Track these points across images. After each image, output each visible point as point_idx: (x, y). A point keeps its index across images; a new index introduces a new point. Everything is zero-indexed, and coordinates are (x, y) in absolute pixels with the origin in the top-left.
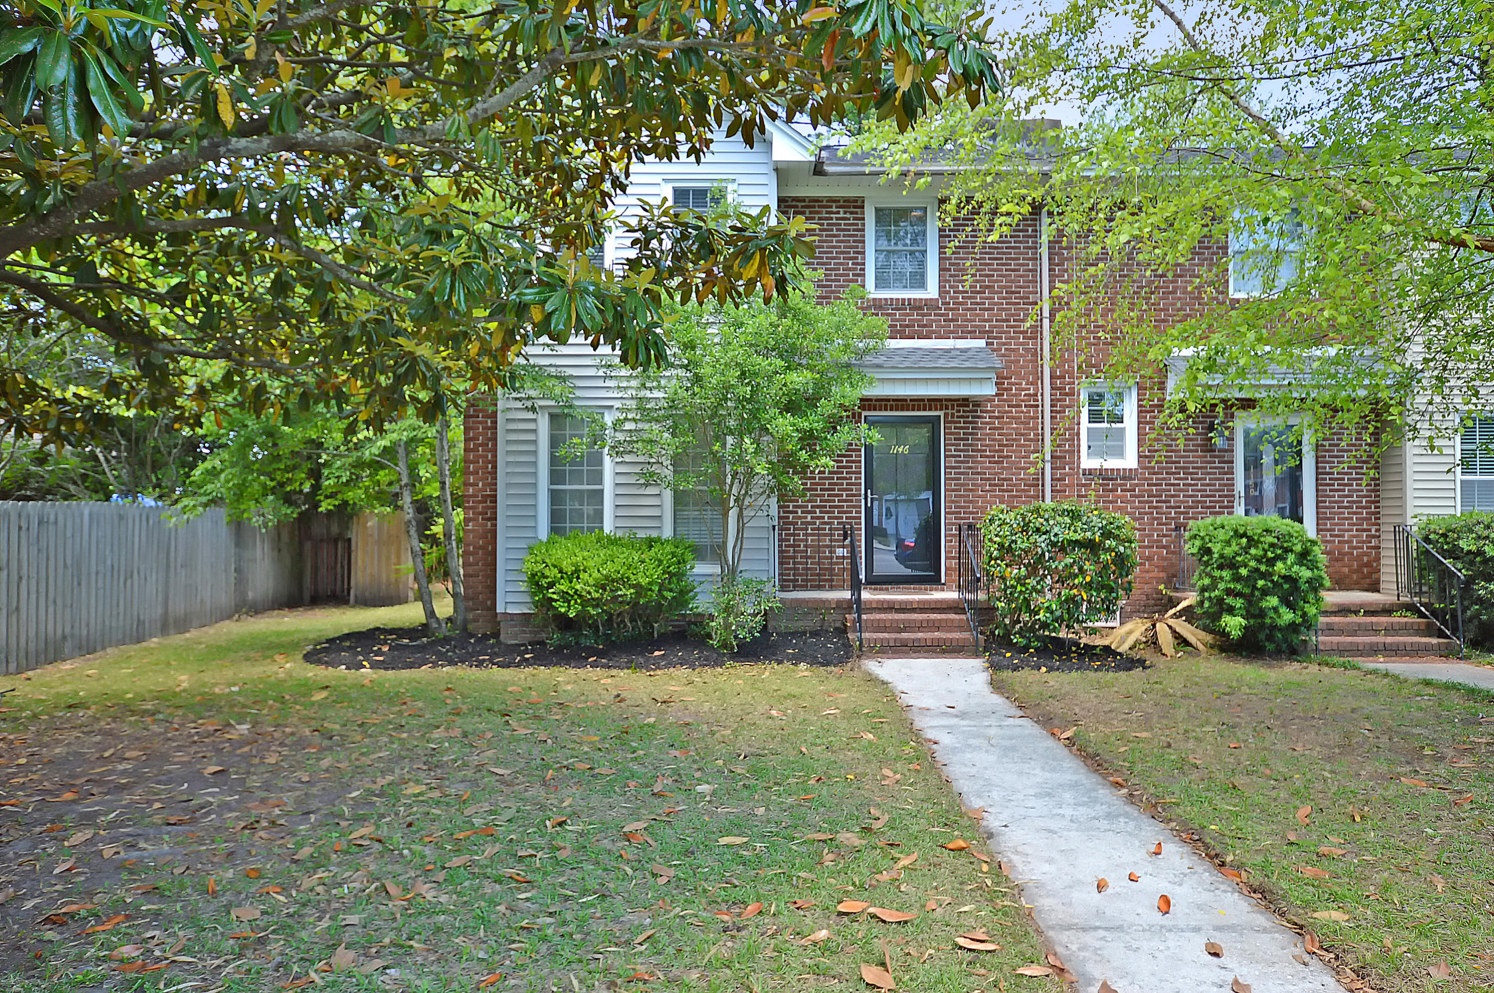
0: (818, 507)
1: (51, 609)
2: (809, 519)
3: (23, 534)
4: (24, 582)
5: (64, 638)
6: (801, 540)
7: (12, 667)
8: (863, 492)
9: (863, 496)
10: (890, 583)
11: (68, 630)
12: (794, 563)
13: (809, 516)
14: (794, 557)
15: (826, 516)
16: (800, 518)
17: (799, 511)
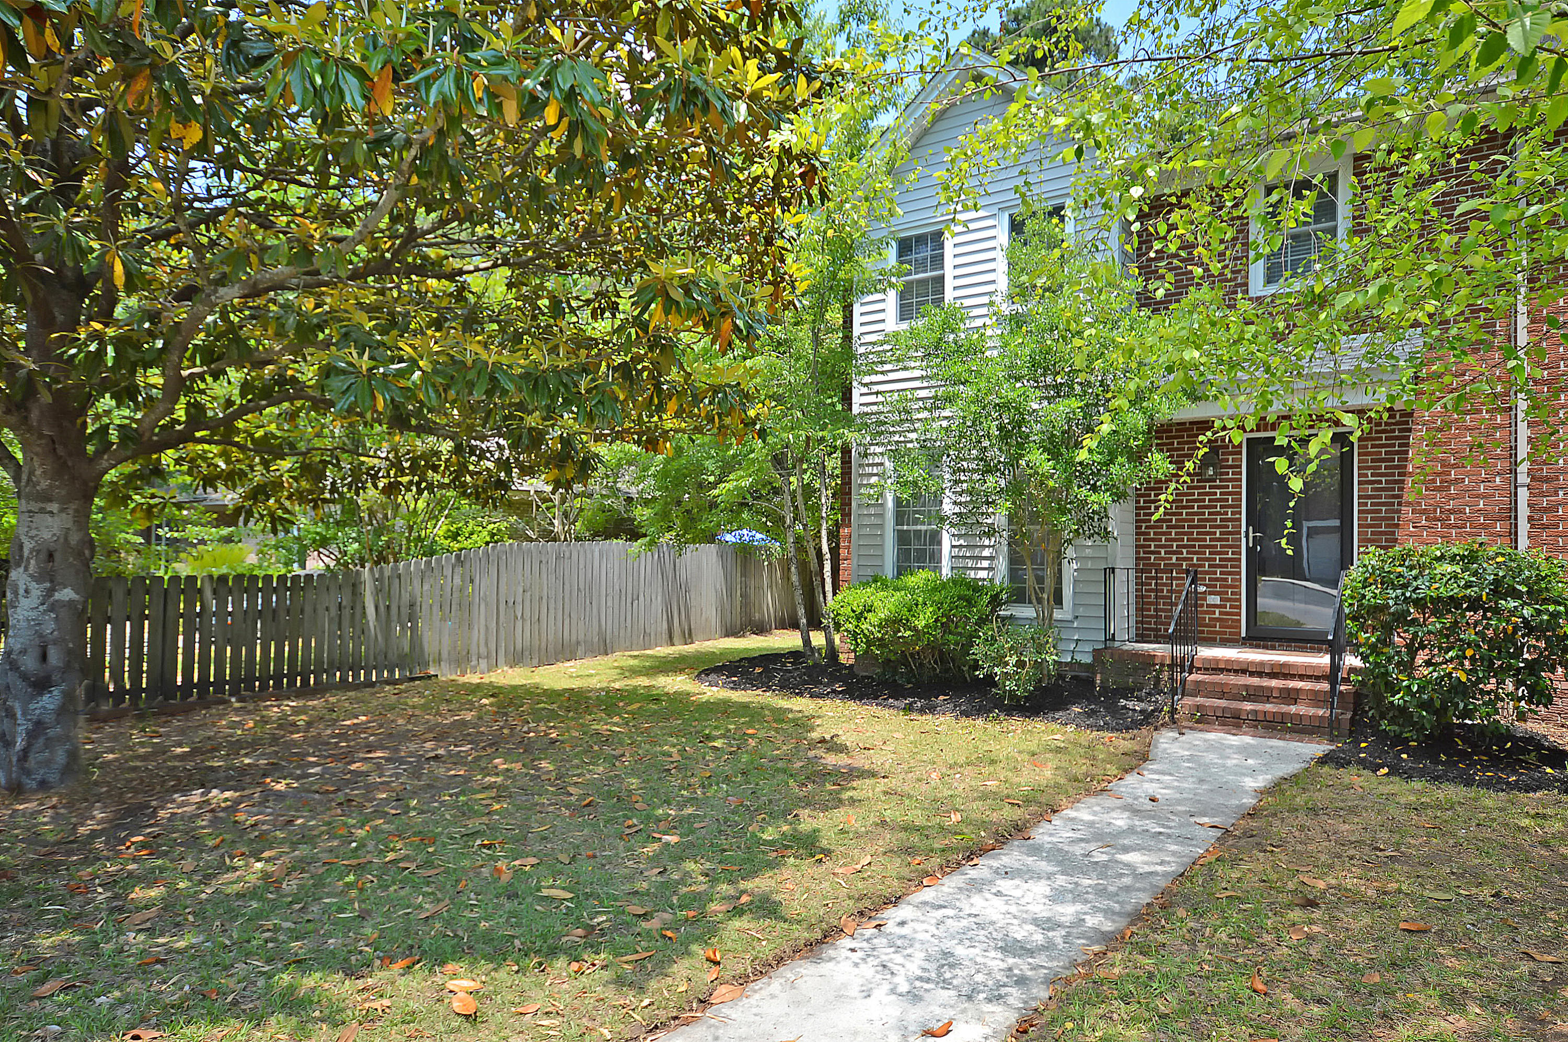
0: (1185, 547)
1: (567, 622)
2: (1174, 561)
3: (543, 566)
4: (544, 601)
5: (578, 643)
6: (1165, 585)
7: (535, 662)
8: (1244, 529)
9: (1243, 534)
10: (1280, 640)
11: (581, 638)
12: (1156, 610)
13: (1174, 557)
14: (1157, 604)
15: (1195, 557)
16: (1163, 559)
17: (1163, 551)
